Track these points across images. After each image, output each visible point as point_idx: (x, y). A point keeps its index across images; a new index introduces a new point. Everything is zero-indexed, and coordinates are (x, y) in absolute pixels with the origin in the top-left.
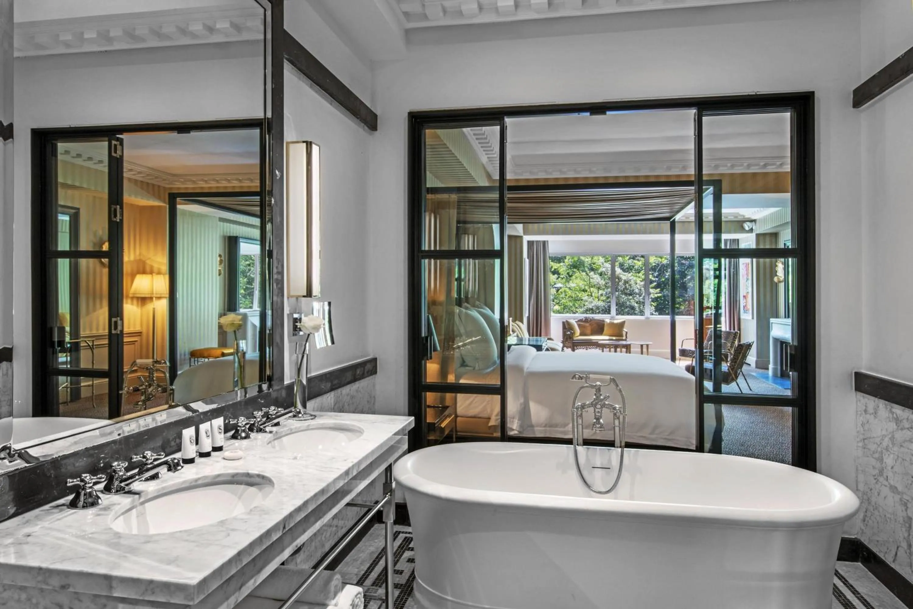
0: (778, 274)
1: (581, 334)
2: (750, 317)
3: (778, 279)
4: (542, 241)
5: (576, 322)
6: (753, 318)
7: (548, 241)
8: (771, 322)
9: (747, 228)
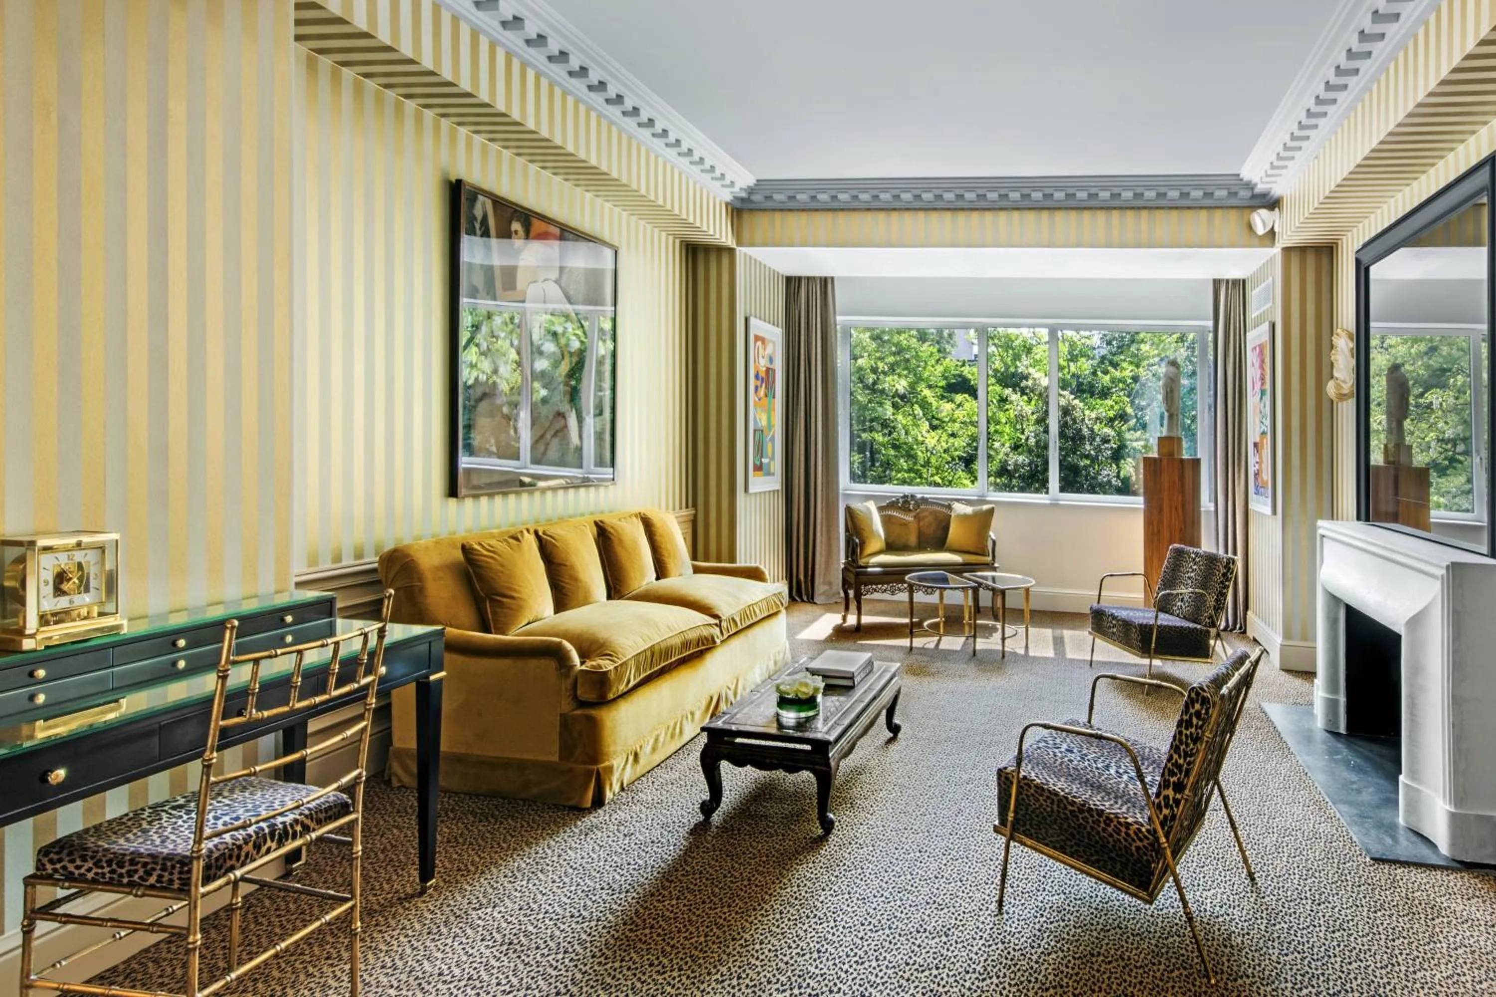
0: (1336, 374)
1: (891, 547)
2: (1267, 510)
3: (1338, 387)
4: (821, 278)
5: (880, 509)
6: (1274, 512)
7: (832, 278)
8: (1321, 531)
9: (1260, 230)
